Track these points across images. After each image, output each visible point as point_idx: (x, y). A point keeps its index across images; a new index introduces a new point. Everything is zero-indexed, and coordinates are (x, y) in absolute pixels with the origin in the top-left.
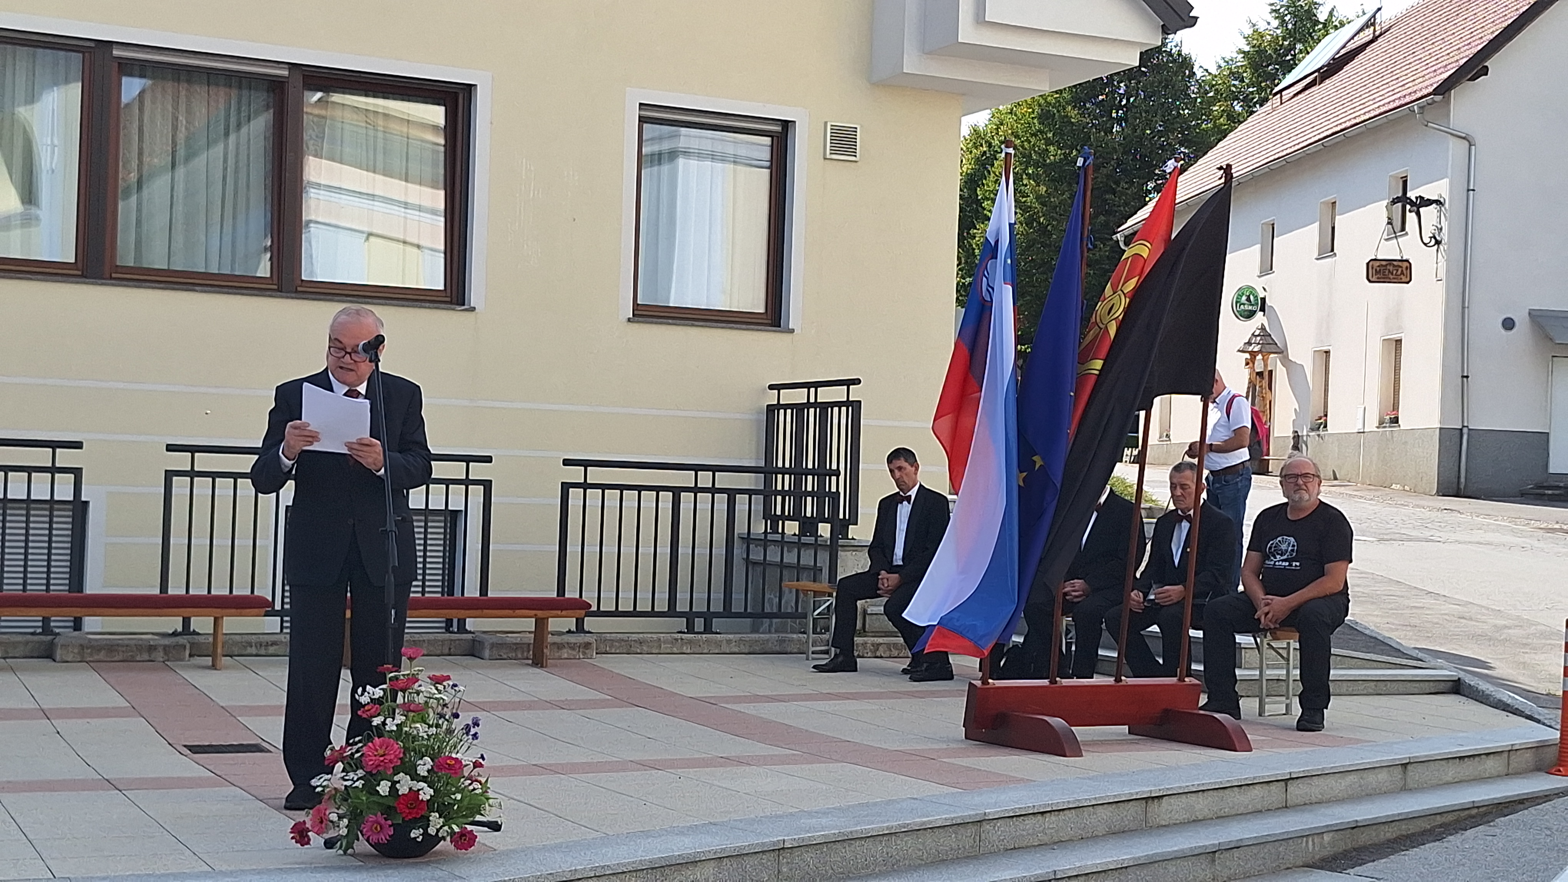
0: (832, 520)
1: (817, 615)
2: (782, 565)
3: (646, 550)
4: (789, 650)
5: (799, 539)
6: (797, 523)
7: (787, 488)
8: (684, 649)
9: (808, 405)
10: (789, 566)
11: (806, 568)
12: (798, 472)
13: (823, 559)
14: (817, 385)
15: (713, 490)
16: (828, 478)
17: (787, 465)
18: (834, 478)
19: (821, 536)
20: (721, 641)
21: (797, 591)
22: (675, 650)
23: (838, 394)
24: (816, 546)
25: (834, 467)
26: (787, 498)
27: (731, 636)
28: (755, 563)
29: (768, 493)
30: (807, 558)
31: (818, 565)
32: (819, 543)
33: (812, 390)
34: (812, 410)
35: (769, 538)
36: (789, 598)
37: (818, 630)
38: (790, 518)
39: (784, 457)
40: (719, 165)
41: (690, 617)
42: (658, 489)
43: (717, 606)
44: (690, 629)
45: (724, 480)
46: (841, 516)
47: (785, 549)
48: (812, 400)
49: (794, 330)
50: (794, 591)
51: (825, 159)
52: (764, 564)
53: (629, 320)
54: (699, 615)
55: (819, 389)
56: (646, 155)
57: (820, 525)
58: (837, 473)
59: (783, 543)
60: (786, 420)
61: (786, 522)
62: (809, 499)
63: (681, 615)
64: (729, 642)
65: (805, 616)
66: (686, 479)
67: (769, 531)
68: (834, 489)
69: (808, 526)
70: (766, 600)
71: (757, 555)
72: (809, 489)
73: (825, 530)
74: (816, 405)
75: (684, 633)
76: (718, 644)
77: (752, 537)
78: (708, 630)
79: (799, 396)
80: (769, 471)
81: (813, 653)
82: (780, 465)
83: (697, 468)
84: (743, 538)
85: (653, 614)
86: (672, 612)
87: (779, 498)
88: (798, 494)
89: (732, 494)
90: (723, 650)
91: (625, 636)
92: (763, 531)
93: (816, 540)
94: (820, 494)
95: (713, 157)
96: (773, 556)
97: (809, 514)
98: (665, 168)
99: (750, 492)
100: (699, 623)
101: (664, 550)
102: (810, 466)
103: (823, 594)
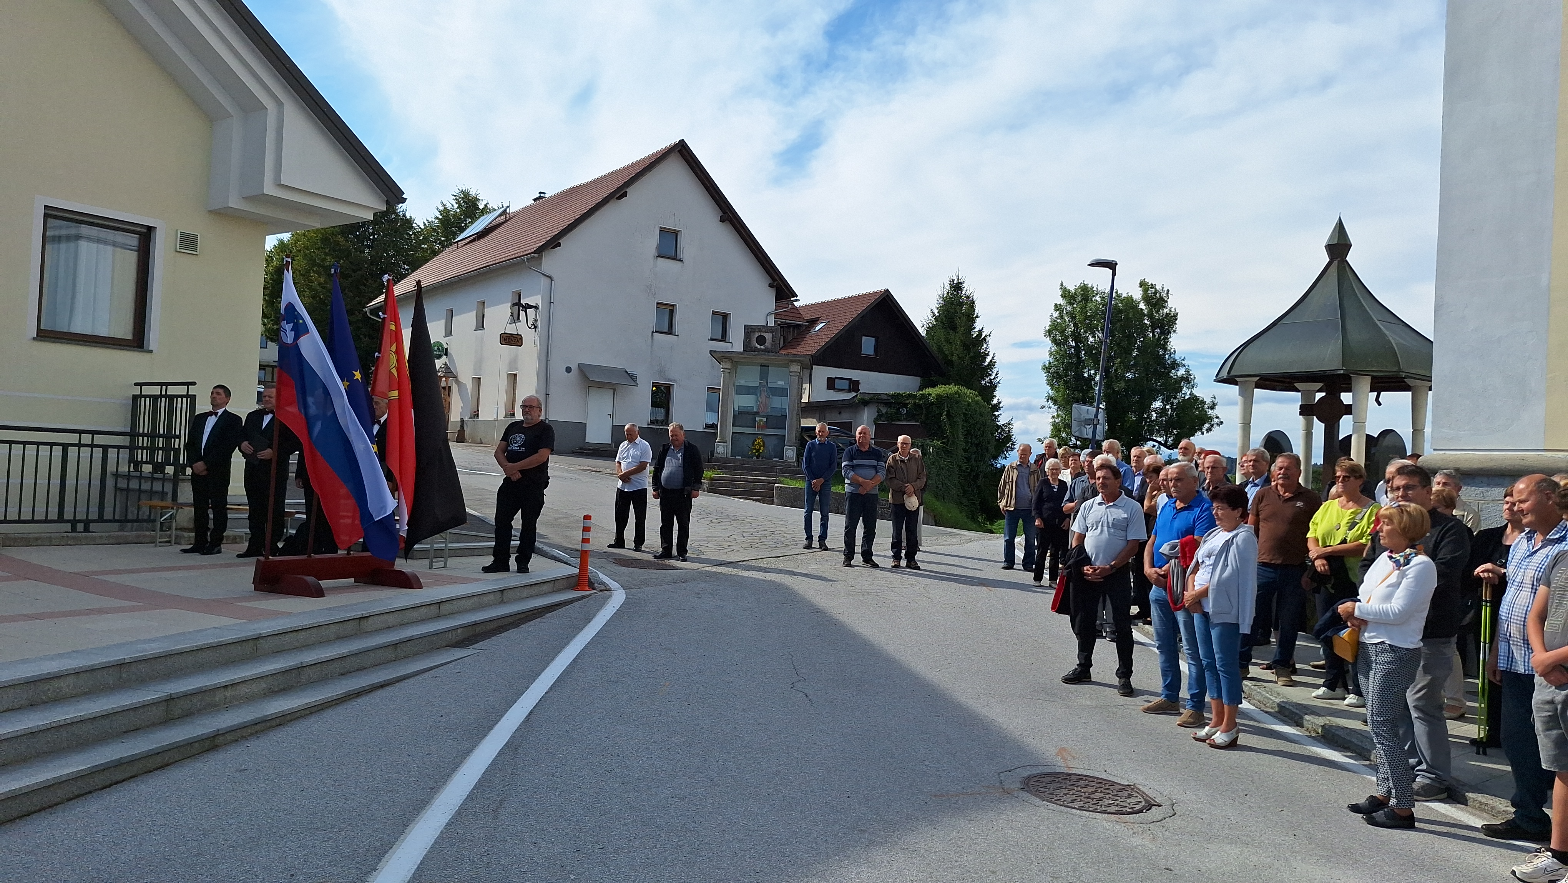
0: (176, 463)
1: (164, 520)
2: (140, 490)
3: (42, 481)
4: (143, 541)
5: (152, 475)
6: (151, 465)
7: (145, 445)
8: (69, 542)
9: (161, 396)
10: (145, 491)
11: (156, 492)
12: (153, 435)
13: (168, 487)
14: (167, 384)
15: (92, 446)
16: (173, 440)
17: (146, 431)
18: (177, 440)
19: (168, 473)
20: (95, 537)
21: (150, 506)
22: (62, 543)
23: (181, 390)
24: (164, 480)
25: (177, 433)
26: (145, 451)
27: (102, 534)
28: (122, 490)
29: (132, 448)
30: (158, 486)
31: (165, 490)
32: (166, 478)
33: (164, 387)
34: (163, 399)
35: (131, 475)
36: (145, 511)
37: (164, 529)
38: (146, 463)
39: (144, 427)
40: (101, 246)
41: (74, 523)
42: (52, 445)
43: (94, 516)
44: (74, 529)
45: (99, 439)
46: (181, 462)
47: (143, 481)
48: (164, 393)
49: (151, 352)
50: (148, 507)
51: (176, 251)
52: (128, 490)
53: (34, 339)
54: (80, 521)
55: (168, 387)
56: (49, 237)
57: (166, 467)
58: (179, 437)
59: (140, 478)
60: (146, 405)
61: (143, 465)
62: (160, 452)
63: (68, 521)
64: (101, 537)
65: (154, 521)
66: (73, 438)
67: (132, 469)
68: (177, 446)
69: (159, 468)
70: (129, 511)
71: (122, 484)
72: (161, 446)
73: (170, 470)
74: (166, 396)
75: (69, 532)
76: (94, 539)
77: (119, 473)
78: (86, 530)
79: (156, 391)
80: (133, 434)
81: (160, 542)
82: (141, 431)
83: (80, 432)
84: (113, 475)
85: (46, 521)
86: (61, 519)
87: (140, 451)
88: (152, 449)
89: (105, 448)
90: (97, 542)
91: (25, 536)
92: (127, 470)
93: (164, 476)
94: (167, 449)
95: (99, 241)
96: (134, 484)
97: (160, 461)
98: (63, 246)
99: (118, 447)
100: (80, 527)
101: (56, 481)
102: (161, 432)
103: (168, 508)
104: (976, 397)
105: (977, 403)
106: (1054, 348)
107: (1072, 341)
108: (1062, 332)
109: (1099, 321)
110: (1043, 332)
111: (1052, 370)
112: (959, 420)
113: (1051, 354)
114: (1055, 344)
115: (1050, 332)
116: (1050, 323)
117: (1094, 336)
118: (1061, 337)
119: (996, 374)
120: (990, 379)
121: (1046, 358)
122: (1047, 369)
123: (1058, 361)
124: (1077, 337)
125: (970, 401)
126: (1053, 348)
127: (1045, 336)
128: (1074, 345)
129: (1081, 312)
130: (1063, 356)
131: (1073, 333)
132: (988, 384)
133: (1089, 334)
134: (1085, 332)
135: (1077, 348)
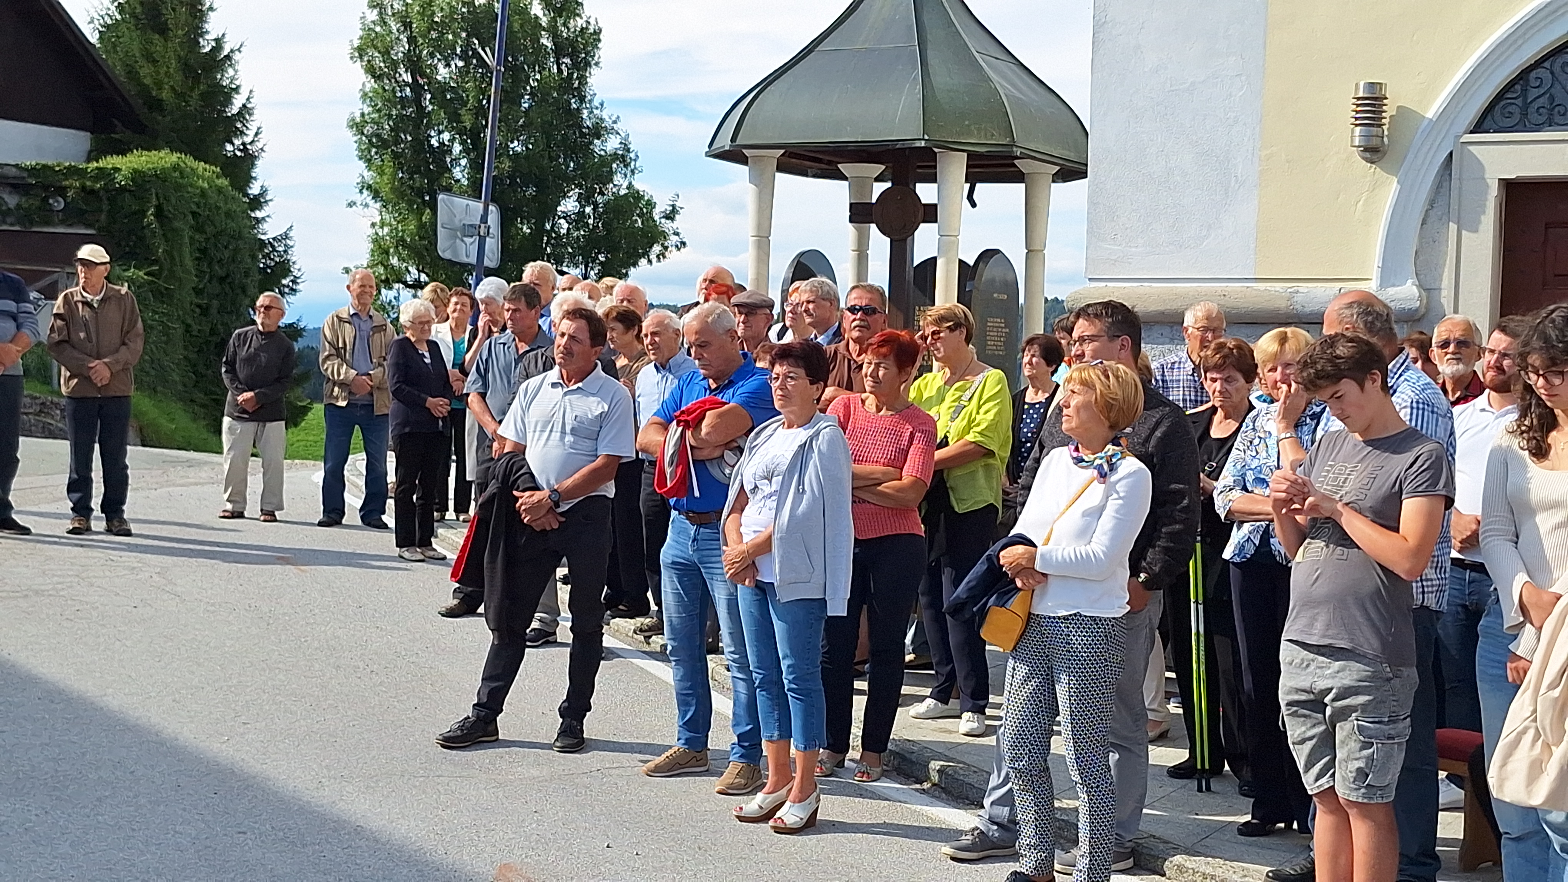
104: (218, 177)
105: (220, 190)
106: (371, 84)
107: (406, 71)
108: (386, 53)
109: (455, 35)
110: (348, 50)
111: (368, 130)
112: (184, 226)
113: (365, 95)
114: (374, 77)
115: (361, 51)
116: (361, 33)
117: (448, 65)
118: (384, 62)
119: (257, 134)
120: (244, 144)
121: (358, 108)
122: (358, 126)
123: (379, 111)
124: (414, 64)
125: (206, 185)
126: (368, 86)
127: (352, 58)
128: (410, 81)
129: (422, 14)
130: (391, 101)
131: (406, 54)
132: (239, 153)
133: (439, 60)
134: (432, 55)
135: (416, 87)
